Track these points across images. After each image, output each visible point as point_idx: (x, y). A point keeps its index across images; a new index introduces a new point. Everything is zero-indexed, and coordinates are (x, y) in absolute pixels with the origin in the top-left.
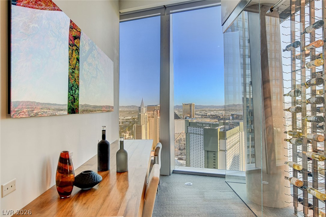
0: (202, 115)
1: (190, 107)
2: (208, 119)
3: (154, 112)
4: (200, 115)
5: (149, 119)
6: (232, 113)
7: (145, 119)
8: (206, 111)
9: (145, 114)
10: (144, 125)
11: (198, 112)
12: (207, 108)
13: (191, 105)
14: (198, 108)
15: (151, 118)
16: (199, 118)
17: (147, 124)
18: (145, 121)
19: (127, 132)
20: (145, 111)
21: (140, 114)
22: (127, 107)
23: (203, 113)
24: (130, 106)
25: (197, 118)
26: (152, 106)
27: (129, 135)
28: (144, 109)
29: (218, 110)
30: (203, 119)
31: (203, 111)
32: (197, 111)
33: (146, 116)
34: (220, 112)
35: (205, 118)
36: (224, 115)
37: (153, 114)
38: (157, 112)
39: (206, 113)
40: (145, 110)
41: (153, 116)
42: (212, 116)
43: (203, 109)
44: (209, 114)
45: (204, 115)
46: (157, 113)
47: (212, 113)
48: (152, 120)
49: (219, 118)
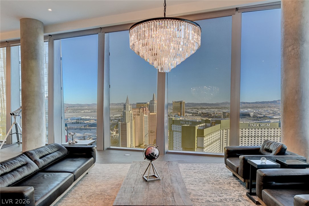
0: (193, 113)
1: (180, 105)
2: (198, 117)
3: (139, 109)
4: (191, 113)
5: (134, 116)
6: (224, 111)
7: (130, 117)
8: (197, 109)
9: (130, 112)
10: (129, 123)
11: (190, 110)
12: (200, 106)
13: (181, 103)
14: (190, 106)
15: (137, 116)
16: (190, 116)
17: (132, 121)
18: (130, 118)
19: (115, 130)
20: (131, 109)
21: (125, 112)
22: (116, 104)
23: (194, 111)
24: (119, 103)
25: (188, 116)
26: (141, 103)
27: (116, 133)
28: (129, 106)
29: (210, 108)
30: (194, 117)
31: (195, 109)
32: (188, 109)
33: (131, 114)
34: (212, 110)
35: (196, 116)
36: (215, 113)
37: (139, 112)
38: (143, 109)
39: (198, 111)
40: (131, 107)
41: (139, 114)
42: (204, 114)
43: (195, 107)
44: (200, 112)
45: (196, 113)
46: (143, 111)
47: (204, 111)
48: (138, 118)
49: (210, 116)
